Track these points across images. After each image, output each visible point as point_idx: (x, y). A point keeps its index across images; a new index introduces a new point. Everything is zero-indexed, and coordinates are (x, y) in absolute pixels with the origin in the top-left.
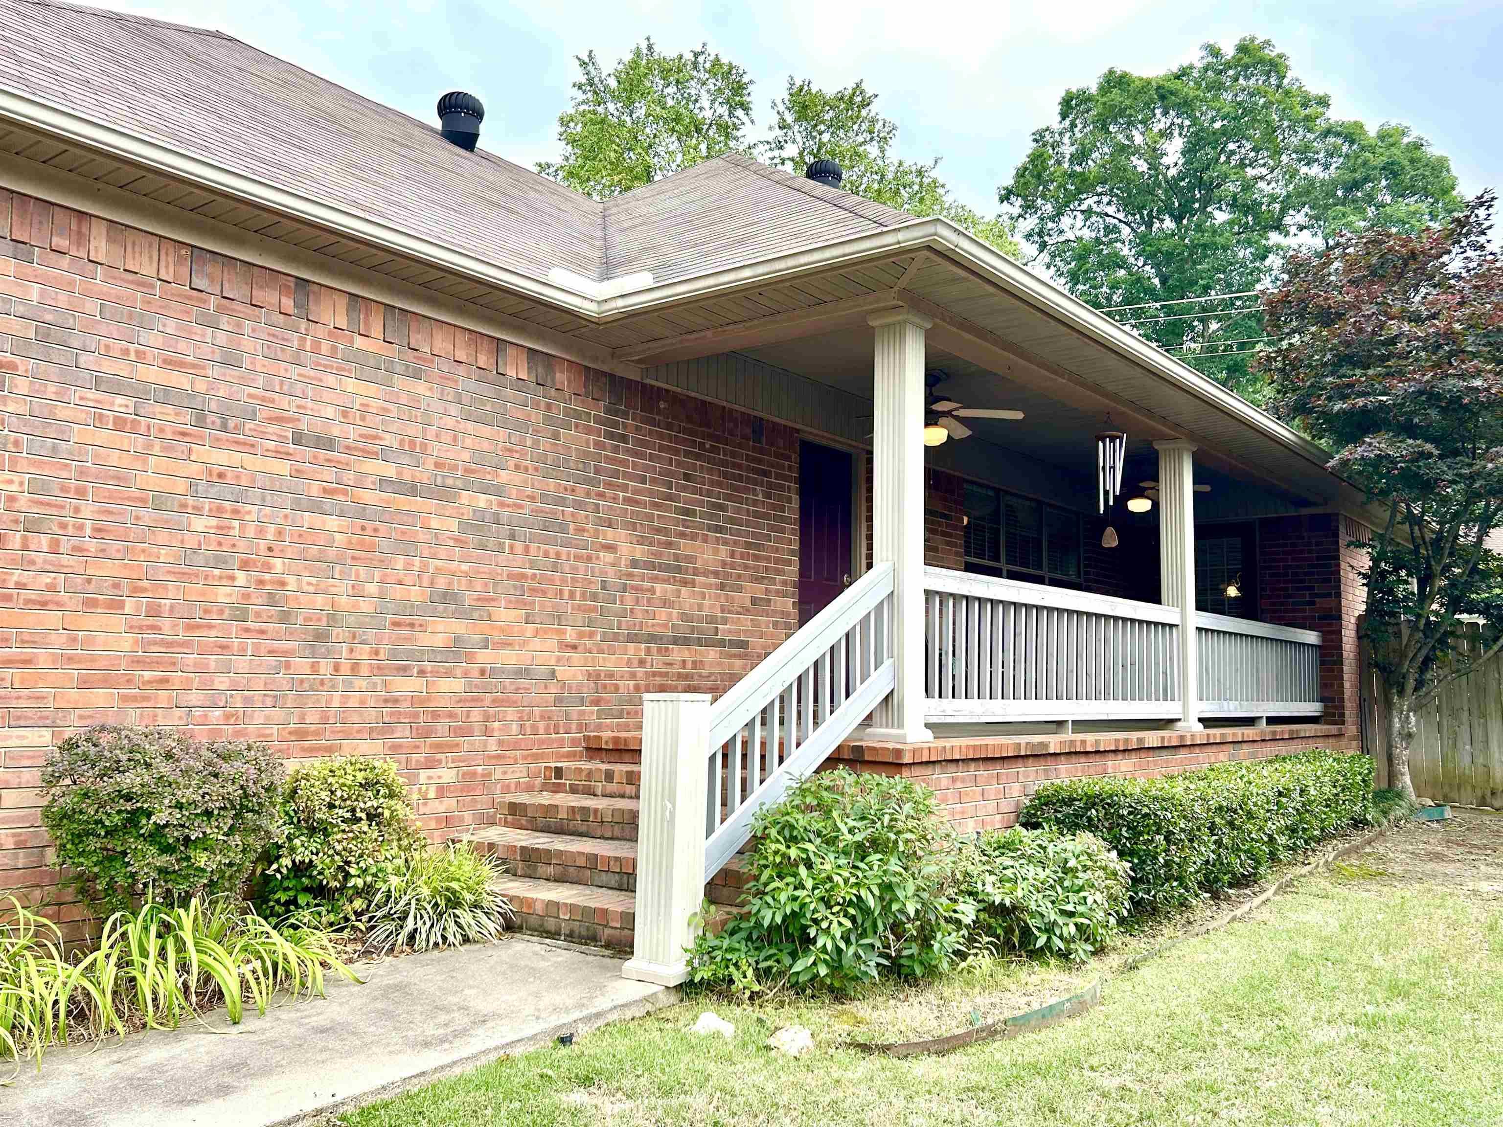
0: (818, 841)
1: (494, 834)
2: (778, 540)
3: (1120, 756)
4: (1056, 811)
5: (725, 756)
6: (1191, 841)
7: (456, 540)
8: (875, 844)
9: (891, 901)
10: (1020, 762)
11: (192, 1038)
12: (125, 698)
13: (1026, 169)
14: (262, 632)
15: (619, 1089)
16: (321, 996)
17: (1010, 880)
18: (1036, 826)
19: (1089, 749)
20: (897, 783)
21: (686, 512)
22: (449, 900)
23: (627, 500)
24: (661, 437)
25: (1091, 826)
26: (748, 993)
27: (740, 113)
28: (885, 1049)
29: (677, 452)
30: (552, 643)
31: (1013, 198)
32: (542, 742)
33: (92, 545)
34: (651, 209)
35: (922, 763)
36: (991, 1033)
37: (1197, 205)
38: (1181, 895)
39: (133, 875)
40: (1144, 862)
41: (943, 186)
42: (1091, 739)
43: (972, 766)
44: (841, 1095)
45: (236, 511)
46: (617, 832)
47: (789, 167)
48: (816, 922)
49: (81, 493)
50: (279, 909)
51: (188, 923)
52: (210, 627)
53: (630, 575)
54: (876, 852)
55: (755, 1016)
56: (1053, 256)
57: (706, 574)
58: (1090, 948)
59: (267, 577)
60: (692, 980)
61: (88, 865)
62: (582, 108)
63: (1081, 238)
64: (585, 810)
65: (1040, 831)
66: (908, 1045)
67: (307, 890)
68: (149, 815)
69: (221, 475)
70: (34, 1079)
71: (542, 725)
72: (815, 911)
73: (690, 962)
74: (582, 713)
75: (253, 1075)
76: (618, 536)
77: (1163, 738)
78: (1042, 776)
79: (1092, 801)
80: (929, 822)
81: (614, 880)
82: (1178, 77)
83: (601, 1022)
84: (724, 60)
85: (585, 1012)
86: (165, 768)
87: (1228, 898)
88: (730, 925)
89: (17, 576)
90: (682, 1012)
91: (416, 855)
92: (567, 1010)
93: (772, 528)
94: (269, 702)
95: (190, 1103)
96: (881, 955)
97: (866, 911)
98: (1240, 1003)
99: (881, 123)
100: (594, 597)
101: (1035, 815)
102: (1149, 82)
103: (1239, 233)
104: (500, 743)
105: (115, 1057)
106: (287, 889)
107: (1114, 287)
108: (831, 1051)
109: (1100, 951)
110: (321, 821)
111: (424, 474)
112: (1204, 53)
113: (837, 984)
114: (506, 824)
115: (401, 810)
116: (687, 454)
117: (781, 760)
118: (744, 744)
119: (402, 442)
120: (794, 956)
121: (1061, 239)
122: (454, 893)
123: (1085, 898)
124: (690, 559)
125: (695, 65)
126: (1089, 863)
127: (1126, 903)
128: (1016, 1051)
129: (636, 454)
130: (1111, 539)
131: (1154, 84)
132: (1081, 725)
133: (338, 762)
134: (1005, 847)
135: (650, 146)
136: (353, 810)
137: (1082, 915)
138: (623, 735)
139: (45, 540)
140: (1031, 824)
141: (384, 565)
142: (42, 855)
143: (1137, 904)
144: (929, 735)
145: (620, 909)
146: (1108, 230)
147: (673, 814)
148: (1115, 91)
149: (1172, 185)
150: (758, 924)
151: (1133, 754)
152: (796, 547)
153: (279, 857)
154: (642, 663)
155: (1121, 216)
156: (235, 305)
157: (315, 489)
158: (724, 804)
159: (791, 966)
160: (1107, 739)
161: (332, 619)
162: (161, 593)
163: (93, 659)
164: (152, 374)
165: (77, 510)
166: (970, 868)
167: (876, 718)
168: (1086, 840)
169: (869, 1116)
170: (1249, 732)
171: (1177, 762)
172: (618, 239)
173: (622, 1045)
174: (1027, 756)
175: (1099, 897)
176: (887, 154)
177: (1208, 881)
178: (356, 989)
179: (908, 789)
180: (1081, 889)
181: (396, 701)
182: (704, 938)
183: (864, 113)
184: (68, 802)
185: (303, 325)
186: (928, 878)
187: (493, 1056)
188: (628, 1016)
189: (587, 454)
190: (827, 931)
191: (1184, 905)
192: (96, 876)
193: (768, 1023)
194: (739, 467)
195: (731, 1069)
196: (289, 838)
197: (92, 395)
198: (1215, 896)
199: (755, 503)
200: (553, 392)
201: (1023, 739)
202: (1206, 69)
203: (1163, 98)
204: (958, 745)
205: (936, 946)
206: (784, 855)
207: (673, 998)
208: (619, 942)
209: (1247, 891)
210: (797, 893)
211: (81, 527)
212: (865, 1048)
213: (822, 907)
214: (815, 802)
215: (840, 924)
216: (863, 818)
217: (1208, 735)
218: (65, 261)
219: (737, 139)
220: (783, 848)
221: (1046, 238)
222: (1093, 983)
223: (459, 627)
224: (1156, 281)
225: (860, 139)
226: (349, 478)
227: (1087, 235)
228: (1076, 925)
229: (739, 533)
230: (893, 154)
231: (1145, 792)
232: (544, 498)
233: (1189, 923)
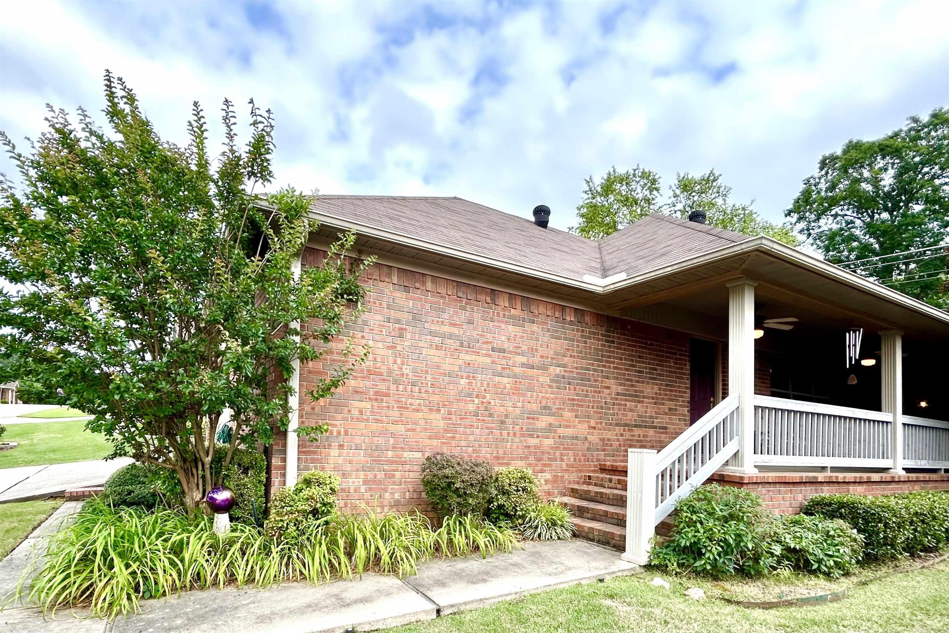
0: (705, 513)
1: (566, 499)
2: (680, 383)
3: (857, 485)
4: (822, 508)
5: (662, 475)
6: (899, 528)
7: (549, 385)
8: (732, 517)
9: (740, 542)
10: (802, 485)
11: (471, 561)
12: (442, 443)
13: (799, 199)
14: (484, 420)
15: (624, 602)
16: (510, 553)
17: (798, 538)
18: (812, 514)
19: (840, 480)
20: (744, 491)
21: (640, 372)
22: (552, 523)
23: (615, 368)
24: (628, 340)
25: (842, 517)
26: (674, 572)
27: (655, 192)
28: (738, 603)
29: (635, 346)
30: (586, 425)
31: (792, 214)
32: (583, 465)
33: (431, 390)
34: (621, 242)
35: (753, 483)
36: (790, 604)
37: (902, 204)
38: (892, 553)
39: (449, 504)
40: (871, 536)
41: (756, 213)
42: (841, 476)
43: (778, 485)
44: (719, 618)
45: (473, 377)
46: (615, 503)
47: (679, 214)
48: (705, 547)
49: (427, 372)
50: (494, 520)
51: (468, 522)
52: (467, 418)
53: (616, 399)
54: (732, 520)
55: (678, 581)
56: (815, 239)
57: (648, 398)
58: (842, 572)
59: (485, 400)
60: (650, 564)
61: (436, 500)
62: (586, 202)
63: (832, 229)
64: (601, 493)
65: (814, 517)
66: (750, 603)
67: (502, 514)
68: (454, 484)
69: (469, 364)
70: (426, 568)
71: (582, 458)
72: (704, 542)
73: (649, 557)
74: (598, 455)
75: (493, 577)
76: (611, 382)
77: (882, 477)
78: (814, 491)
79: (842, 505)
80: (758, 509)
81: (615, 521)
82: (892, 138)
83: (614, 576)
84: (647, 170)
85: (608, 571)
86: (458, 468)
87: (920, 557)
88: (666, 544)
89: (410, 401)
90: (647, 576)
91: (540, 505)
92: (601, 569)
93: (677, 377)
94: (487, 446)
95: (474, 583)
96: (735, 564)
97: (729, 545)
98: (928, 607)
99: (723, 188)
100: (602, 408)
101: (811, 509)
102: (874, 143)
103: (930, 215)
104: (567, 465)
105: (449, 564)
106: (496, 513)
107: (851, 251)
108: (713, 600)
109: (847, 574)
110: (506, 490)
111: (536, 360)
112: (909, 122)
113: (714, 573)
114: (570, 496)
115: (534, 489)
116: (640, 347)
117: (687, 479)
118: (671, 470)
119: (528, 348)
120: (695, 560)
121: (819, 230)
122: (554, 520)
123: (839, 550)
124: (641, 392)
125: (634, 175)
126: (841, 534)
127: (861, 554)
128: (803, 613)
129: (618, 348)
130: (853, 380)
131: (877, 144)
132: (835, 469)
133: (511, 468)
134: (795, 523)
135: (616, 213)
136: (517, 487)
137: (837, 557)
138: (615, 464)
139: (417, 388)
140: (808, 513)
141: (523, 395)
142: (421, 495)
143: (867, 555)
144: (756, 471)
145: (619, 533)
146: (848, 223)
147: (641, 498)
148: (852, 151)
149: (888, 195)
150: (679, 545)
151: (864, 484)
152: (688, 386)
153: (493, 502)
154: (622, 435)
155: (855, 215)
156: (472, 302)
157: (499, 368)
158: (662, 495)
159: (694, 564)
160: (850, 476)
161: (507, 416)
162: (452, 406)
163: (432, 429)
164: (446, 329)
165: (426, 378)
166: (778, 531)
167: (730, 462)
168: (840, 523)
169: (733, 629)
170: (934, 476)
171: (890, 489)
172: (607, 258)
173: (624, 586)
174: (806, 482)
175: (847, 550)
176: (727, 202)
177: (908, 547)
178: (522, 552)
179: (748, 494)
180: (836, 545)
181: (529, 447)
182: (655, 548)
183: (714, 184)
184: (429, 478)
185: (494, 306)
186: (757, 533)
187: (575, 583)
188: (625, 575)
189: (597, 350)
190: (710, 551)
191: (893, 558)
192: (438, 503)
193: (684, 585)
194: (662, 351)
195: (670, 601)
196: (496, 495)
197: (428, 337)
198: (912, 555)
199: (670, 367)
200: (584, 325)
201: (804, 475)
202: (910, 130)
203: (882, 150)
204: (771, 476)
205: (762, 563)
206: (690, 518)
207: (642, 570)
208: (619, 546)
209: (932, 555)
210: (696, 534)
211: (427, 384)
212: (729, 601)
213: (708, 541)
214: (703, 497)
215: (716, 549)
216: (726, 505)
217: (908, 477)
218: (419, 291)
219: (654, 204)
220: (689, 515)
221: (811, 231)
222: (844, 588)
223: (551, 419)
224: (877, 246)
225: (713, 196)
226: (511, 363)
227: (835, 227)
228: (834, 561)
229: (663, 380)
230: (730, 201)
231: (872, 503)
232: (582, 368)
233: (897, 566)
